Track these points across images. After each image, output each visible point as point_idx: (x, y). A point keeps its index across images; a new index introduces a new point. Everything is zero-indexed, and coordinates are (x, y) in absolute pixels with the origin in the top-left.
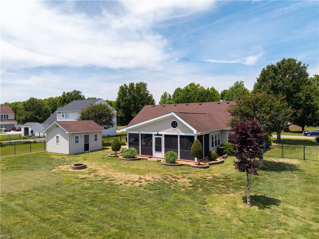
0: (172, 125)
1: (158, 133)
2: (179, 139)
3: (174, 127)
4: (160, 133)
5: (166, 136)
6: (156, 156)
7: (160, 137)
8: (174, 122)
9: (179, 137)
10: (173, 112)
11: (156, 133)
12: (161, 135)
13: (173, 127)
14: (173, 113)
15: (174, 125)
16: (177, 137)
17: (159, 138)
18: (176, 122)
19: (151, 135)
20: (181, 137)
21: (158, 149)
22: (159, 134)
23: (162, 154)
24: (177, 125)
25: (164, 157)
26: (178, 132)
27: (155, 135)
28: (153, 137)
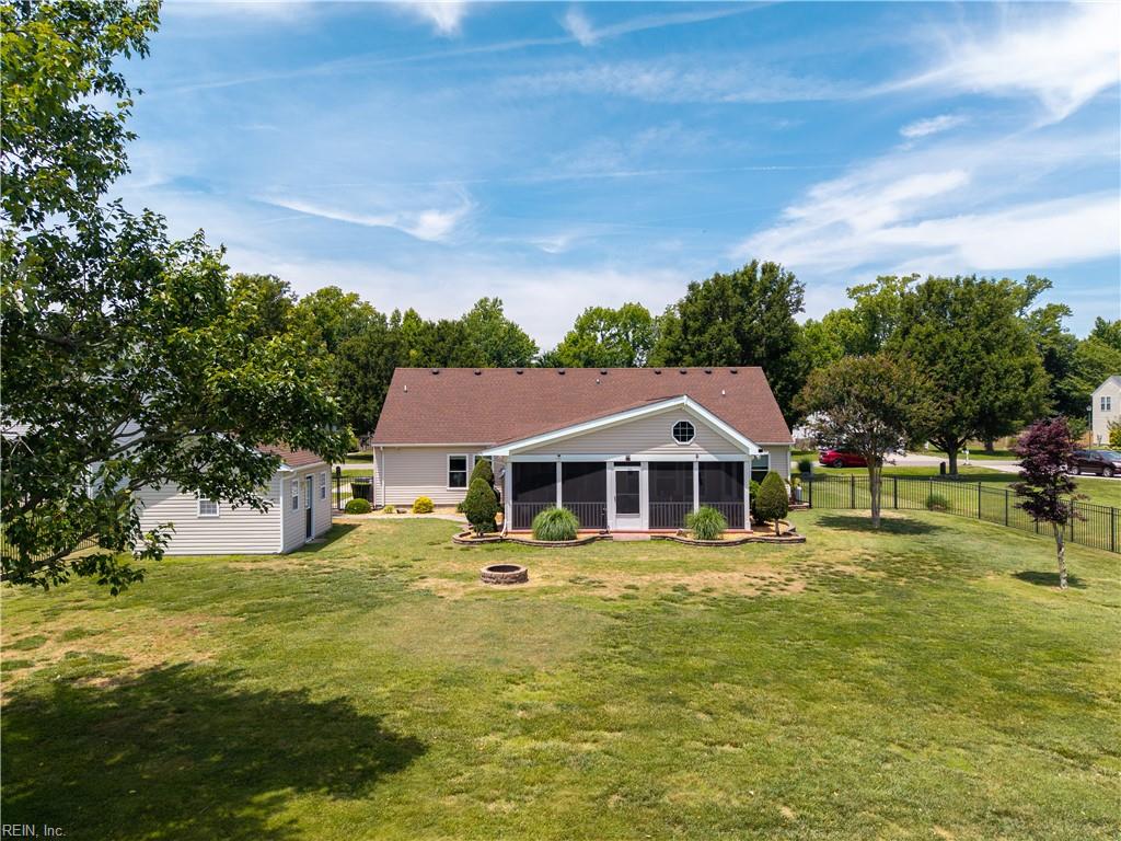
0: (676, 432)
1: (628, 459)
2: (696, 473)
3: (684, 439)
4: (634, 458)
5: (652, 465)
6: (620, 528)
7: (634, 469)
8: (684, 424)
9: (696, 466)
10: (685, 397)
11: (622, 458)
12: (638, 464)
13: (678, 438)
14: (685, 400)
15: (684, 432)
16: (692, 469)
17: (630, 473)
18: (690, 425)
19: (602, 466)
20: (702, 465)
21: (628, 505)
22: (632, 460)
23: (640, 522)
24: (691, 432)
25: (646, 528)
26: (692, 453)
27: (617, 464)
28: (608, 471)
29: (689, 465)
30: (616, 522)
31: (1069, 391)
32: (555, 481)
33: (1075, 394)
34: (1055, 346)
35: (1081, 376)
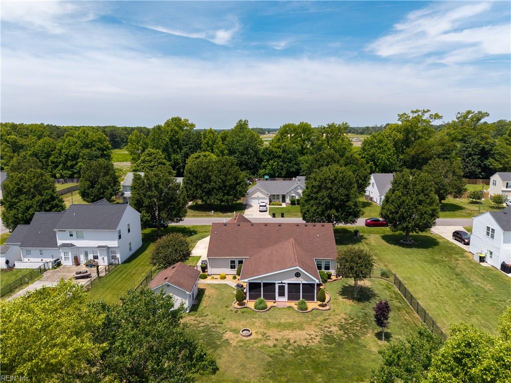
0: (295, 275)
2: (301, 286)
3: (298, 277)
4: (283, 282)
5: (289, 284)
6: (279, 300)
7: (283, 285)
8: (298, 273)
9: (301, 284)
11: (280, 282)
12: (285, 283)
13: (296, 277)
14: (298, 267)
15: (298, 275)
19: (275, 284)
20: (303, 284)
21: (282, 294)
23: (285, 298)
24: (300, 275)
25: (287, 300)
26: (300, 281)
27: (279, 283)
28: (276, 285)
29: (299, 284)
30: (278, 298)
31: (489, 165)
32: (261, 287)
33: (491, 167)
34: (485, 146)
35: (495, 159)
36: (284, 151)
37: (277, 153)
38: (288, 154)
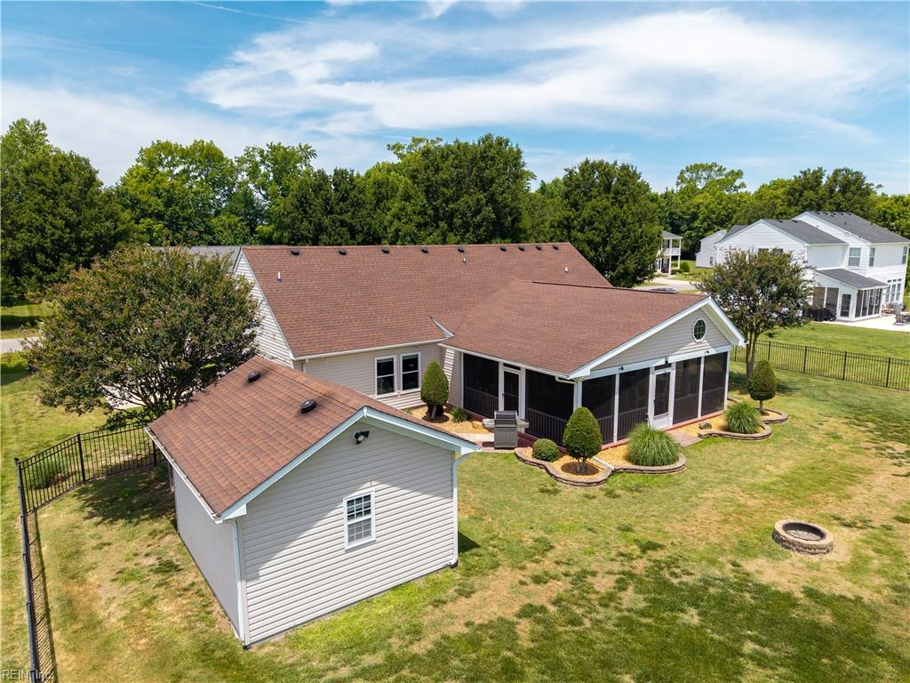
0: (695, 331)
1: (667, 362)
2: (702, 366)
3: (699, 337)
4: (669, 360)
5: (679, 365)
7: (667, 370)
8: (701, 322)
9: (702, 361)
11: (662, 362)
12: (671, 365)
13: (696, 336)
14: (708, 300)
15: (700, 330)
16: (699, 364)
17: (665, 374)
18: (704, 324)
19: (646, 372)
20: (707, 359)
23: (668, 418)
24: (704, 329)
26: (703, 348)
27: (657, 368)
28: (651, 376)
29: (697, 361)
32: (614, 395)
36: (168, 204)
37: (150, 206)
38: (183, 208)
